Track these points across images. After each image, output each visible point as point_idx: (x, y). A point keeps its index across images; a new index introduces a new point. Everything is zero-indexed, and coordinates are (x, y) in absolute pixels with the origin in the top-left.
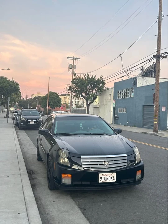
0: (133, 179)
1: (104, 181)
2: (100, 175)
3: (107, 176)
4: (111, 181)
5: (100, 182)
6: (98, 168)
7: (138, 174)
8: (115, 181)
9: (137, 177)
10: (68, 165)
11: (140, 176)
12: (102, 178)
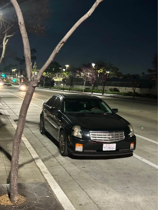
0: (128, 149)
1: (107, 150)
2: (104, 145)
3: (109, 146)
4: (112, 150)
5: (104, 150)
6: (103, 140)
7: (132, 145)
8: (115, 150)
9: (131, 148)
10: (80, 137)
11: (133, 147)
12: (106, 148)
